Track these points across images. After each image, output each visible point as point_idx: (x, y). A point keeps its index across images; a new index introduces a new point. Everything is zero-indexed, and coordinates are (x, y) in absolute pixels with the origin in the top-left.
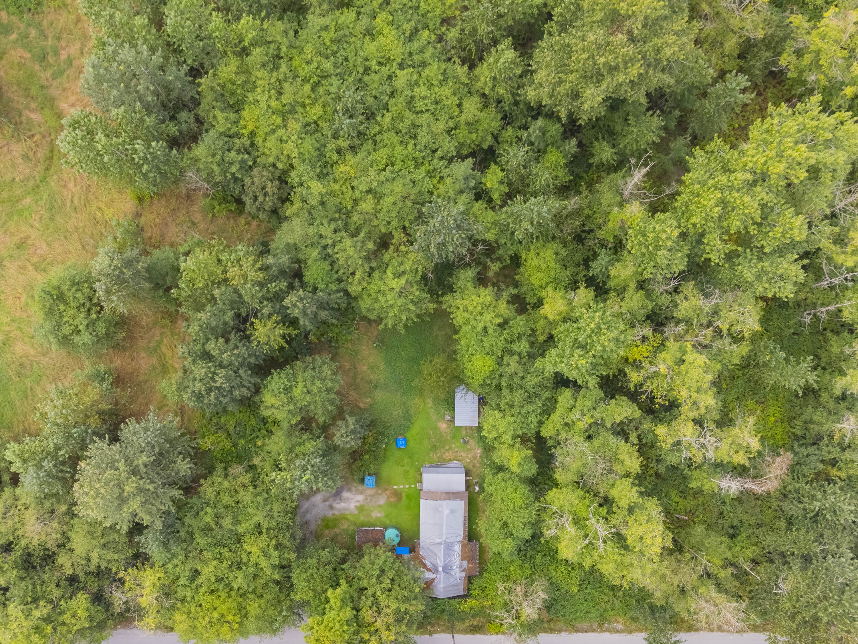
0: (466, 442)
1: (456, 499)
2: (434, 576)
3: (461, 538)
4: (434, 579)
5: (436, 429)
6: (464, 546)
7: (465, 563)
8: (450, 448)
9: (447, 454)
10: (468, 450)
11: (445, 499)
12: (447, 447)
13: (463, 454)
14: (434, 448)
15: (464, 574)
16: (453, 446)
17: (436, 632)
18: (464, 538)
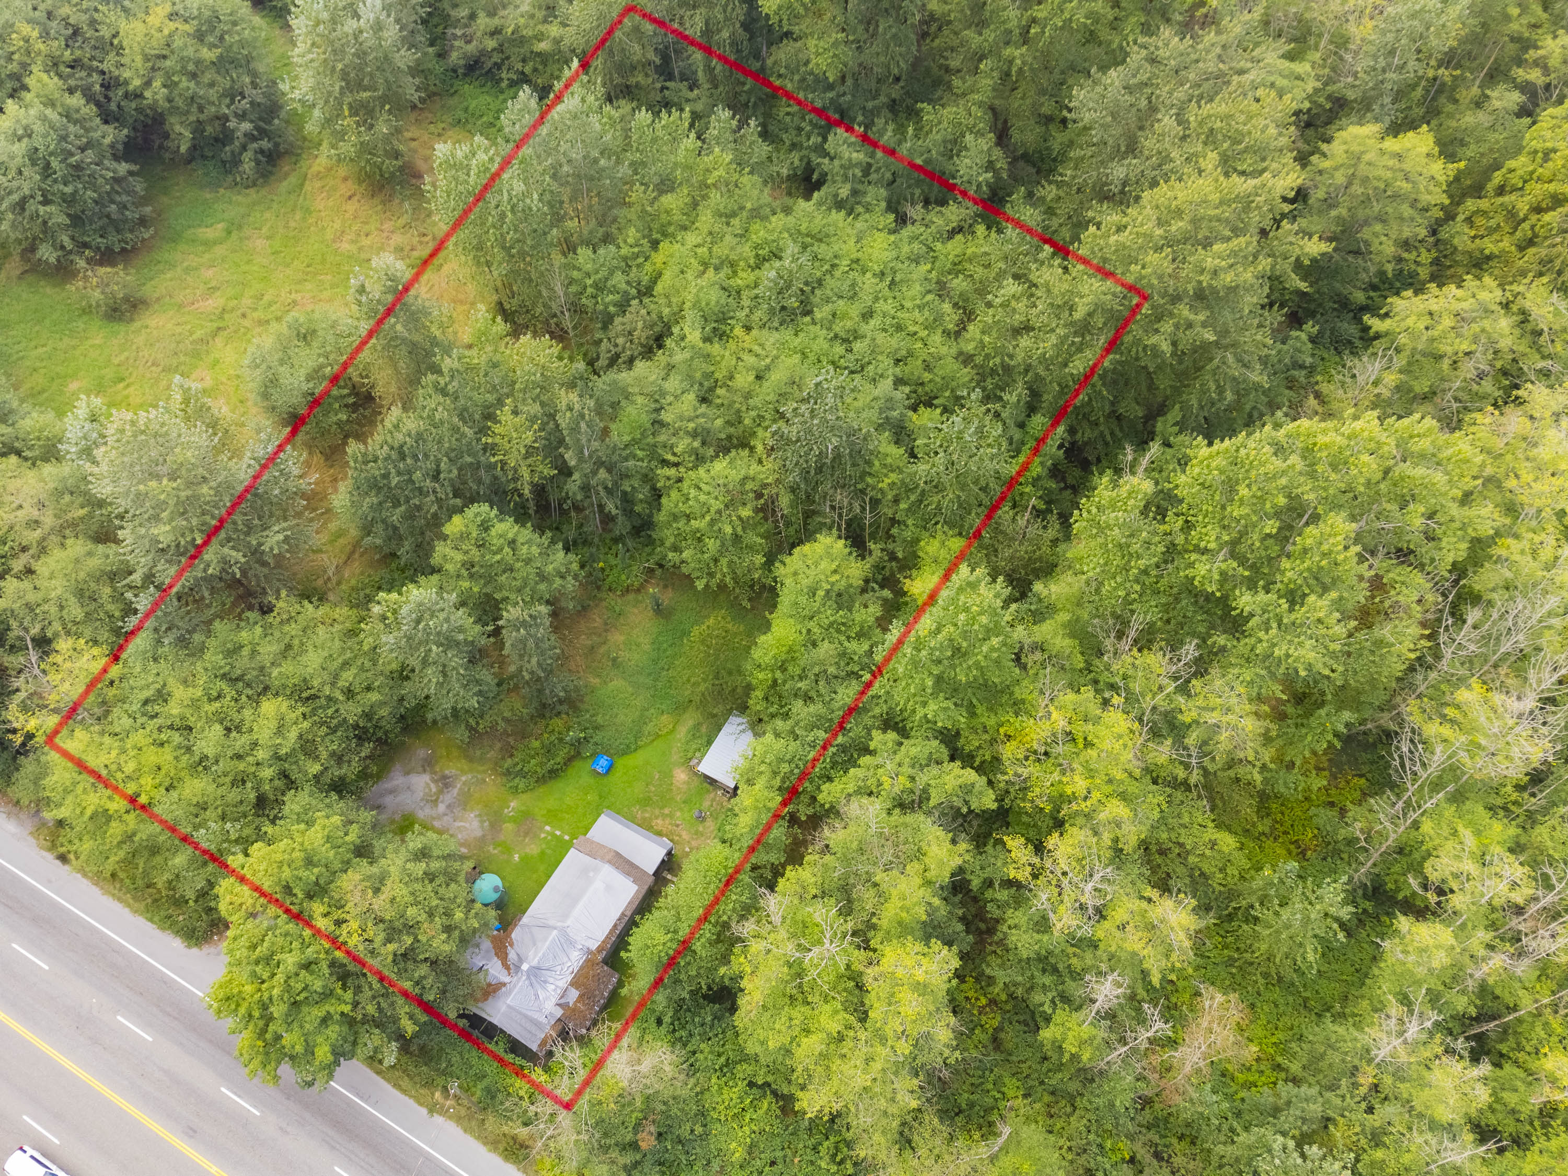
0: (701, 818)
1: (628, 874)
2: (505, 979)
3: (594, 946)
4: (504, 984)
5: (667, 775)
6: (589, 963)
7: (574, 994)
8: (671, 816)
9: (660, 821)
10: (697, 833)
11: (609, 862)
12: (666, 811)
13: (685, 835)
14: (646, 802)
15: (559, 1013)
16: (678, 814)
17: (443, 1112)
18: (600, 949)
